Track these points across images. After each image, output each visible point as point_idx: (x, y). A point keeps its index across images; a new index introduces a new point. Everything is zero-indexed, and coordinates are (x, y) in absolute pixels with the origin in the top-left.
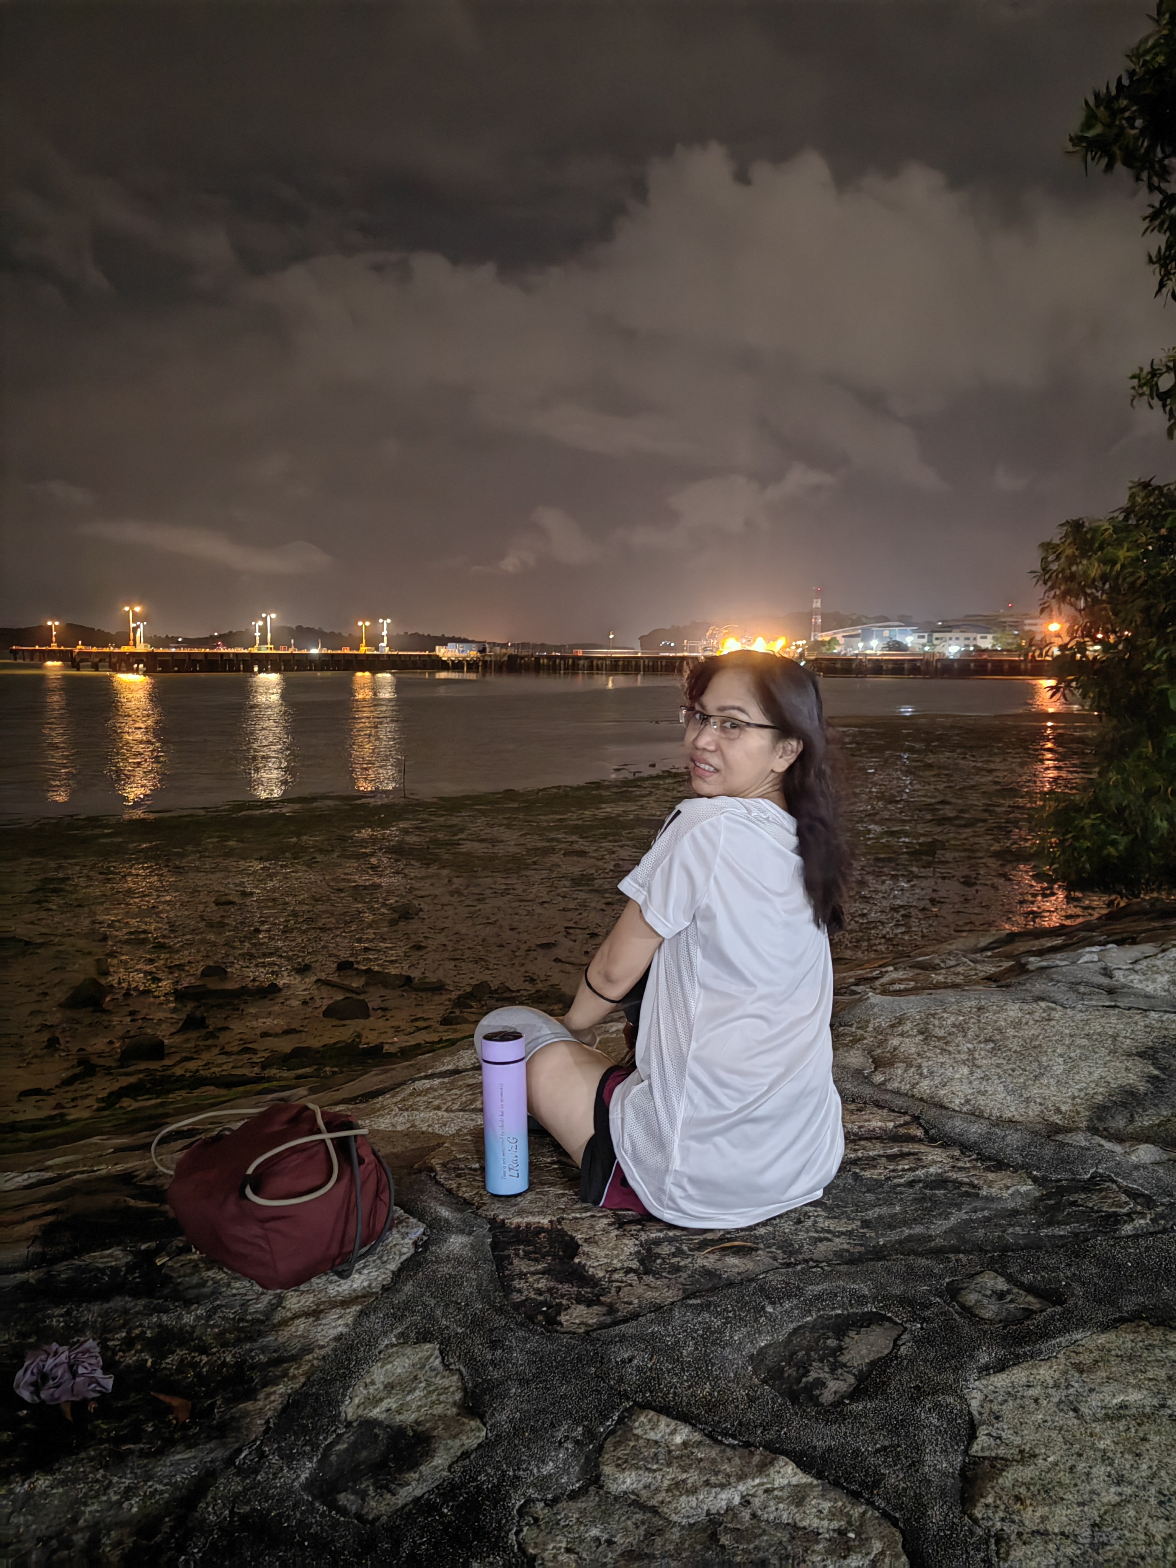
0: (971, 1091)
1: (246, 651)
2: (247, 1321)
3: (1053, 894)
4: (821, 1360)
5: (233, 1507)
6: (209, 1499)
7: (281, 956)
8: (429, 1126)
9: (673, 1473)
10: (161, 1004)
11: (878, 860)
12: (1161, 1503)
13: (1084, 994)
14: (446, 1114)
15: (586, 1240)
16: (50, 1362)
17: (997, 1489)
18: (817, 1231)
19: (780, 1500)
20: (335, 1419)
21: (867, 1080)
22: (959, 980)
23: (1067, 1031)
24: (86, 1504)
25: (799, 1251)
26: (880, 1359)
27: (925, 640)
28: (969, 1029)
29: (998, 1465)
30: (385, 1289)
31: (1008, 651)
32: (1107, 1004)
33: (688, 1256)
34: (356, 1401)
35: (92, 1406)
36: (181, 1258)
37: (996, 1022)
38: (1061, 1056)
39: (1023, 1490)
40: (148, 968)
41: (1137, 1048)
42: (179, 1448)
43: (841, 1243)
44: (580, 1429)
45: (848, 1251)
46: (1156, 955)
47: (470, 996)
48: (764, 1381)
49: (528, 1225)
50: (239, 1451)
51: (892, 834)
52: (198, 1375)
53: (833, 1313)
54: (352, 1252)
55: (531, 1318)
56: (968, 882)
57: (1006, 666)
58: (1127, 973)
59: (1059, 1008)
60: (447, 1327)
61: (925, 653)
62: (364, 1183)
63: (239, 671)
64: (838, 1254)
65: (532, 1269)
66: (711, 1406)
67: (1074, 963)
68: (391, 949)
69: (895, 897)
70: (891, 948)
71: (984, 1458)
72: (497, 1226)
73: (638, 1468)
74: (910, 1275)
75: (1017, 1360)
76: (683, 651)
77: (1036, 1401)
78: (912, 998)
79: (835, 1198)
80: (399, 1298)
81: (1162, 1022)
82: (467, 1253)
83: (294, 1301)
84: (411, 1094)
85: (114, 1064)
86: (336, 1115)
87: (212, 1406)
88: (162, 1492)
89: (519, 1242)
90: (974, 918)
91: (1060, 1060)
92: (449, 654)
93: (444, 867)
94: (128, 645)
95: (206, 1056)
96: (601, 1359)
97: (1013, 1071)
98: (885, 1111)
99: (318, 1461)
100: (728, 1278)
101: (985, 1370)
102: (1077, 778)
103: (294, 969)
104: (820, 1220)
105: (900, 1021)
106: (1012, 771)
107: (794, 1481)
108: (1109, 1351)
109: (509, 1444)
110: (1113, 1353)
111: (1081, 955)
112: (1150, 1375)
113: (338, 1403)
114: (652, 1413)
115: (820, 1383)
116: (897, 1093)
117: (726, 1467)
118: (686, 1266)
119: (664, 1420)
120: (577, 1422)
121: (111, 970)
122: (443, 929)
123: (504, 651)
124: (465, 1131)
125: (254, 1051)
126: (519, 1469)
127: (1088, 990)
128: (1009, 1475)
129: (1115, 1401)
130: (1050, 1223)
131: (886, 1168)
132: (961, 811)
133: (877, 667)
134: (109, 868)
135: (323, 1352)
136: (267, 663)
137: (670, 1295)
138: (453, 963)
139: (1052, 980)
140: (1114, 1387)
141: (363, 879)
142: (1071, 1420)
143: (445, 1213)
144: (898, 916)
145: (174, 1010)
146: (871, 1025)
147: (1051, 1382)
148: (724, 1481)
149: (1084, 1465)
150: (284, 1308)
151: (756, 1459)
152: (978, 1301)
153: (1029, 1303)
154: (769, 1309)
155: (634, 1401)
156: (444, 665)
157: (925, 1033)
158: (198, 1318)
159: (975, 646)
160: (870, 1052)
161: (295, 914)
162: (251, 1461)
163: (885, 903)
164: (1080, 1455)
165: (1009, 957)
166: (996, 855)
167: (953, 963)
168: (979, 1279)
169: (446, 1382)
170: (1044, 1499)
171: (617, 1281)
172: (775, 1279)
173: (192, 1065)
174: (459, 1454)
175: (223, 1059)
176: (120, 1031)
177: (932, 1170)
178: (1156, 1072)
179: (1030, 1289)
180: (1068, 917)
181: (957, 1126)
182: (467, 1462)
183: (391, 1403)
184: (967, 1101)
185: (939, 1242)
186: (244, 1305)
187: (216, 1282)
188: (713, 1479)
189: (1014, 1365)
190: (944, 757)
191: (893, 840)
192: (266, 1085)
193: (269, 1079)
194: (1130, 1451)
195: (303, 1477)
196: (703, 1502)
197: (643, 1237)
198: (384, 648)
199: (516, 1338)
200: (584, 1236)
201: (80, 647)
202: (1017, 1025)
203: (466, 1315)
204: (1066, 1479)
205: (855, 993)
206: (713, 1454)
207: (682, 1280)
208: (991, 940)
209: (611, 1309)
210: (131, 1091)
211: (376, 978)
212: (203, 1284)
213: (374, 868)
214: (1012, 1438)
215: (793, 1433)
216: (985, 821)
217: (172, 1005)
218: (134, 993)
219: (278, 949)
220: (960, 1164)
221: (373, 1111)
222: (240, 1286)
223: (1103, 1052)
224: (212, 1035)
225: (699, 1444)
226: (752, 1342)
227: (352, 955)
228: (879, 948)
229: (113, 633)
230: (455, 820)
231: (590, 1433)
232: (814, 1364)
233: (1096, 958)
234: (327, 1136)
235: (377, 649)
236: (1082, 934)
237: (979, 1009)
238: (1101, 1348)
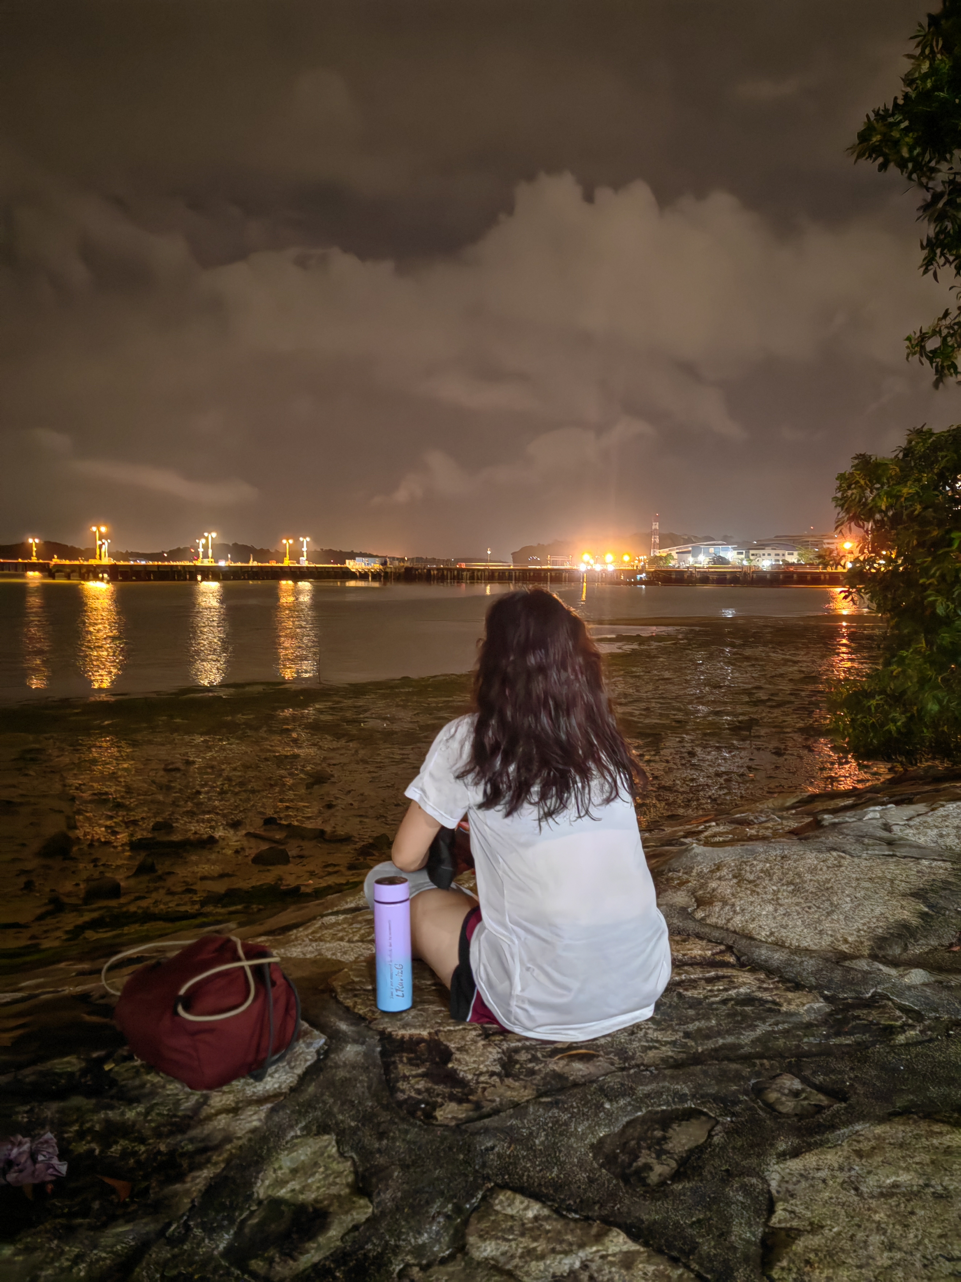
0: (774, 925)
1: (191, 564)
2: (178, 1117)
3: (847, 762)
4: (649, 1148)
5: (163, 1271)
6: (144, 1264)
7: (217, 814)
8: (333, 954)
9: (526, 1242)
10: (118, 853)
11: (705, 735)
12: (925, 1266)
13: (868, 845)
14: (347, 944)
15: (458, 1049)
16: (15, 1151)
17: (791, 1255)
18: (647, 1041)
19: (612, 1264)
20: (249, 1198)
21: (690, 916)
22: (768, 833)
23: (854, 876)
24: (42, 1269)
25: (633, 1058)
26: (697, 1147)
27: (743, 556)
28: (774, 873)
29: (792, 1234)
30: (292, 1090)
31: (810, 564)
32: (887, 853)
33: (542, 1062)
34: (267, 1183)
35: (50, 1187)
36: (125, 1064)
37: (796, 868)
38: (848, 896)
39: (812, 1256)
40: (108, 823)
41: (910, 889)
42: (121, 1221)
43: (667, 1051)
44: (450, 1206)
45: (672, 1057)
46: (927, 813)
47: (371, 846)
48: (602, 1166)
49: (411, 1036)
50: (169, 1225)
51: (717, 713)
52: (138, 1162)
53: (659, 1109)
54: (265, 1059)
55: (412, 1114)
56: (778, 753)
57: (809, 578)
58: (903, 828)
59: (848, 856)
60: (342, 1122)
61: (743, 567)
62: (276, 1001)
63: (185, 579)
64: (664, 1060)
65: (414, 1073)
66: (558, 1186)
67: (860, 820)
68: (307, 807)
69: (719, 765)
70: (716, 806)
71: (781, 1229)
72: (385, 1037)
73: (497, 1238)
74: (723, 1077)
75: (809, 1148)
76: (547, 564)
77: (824, 1181)
78: (729, 848)
79: (663, 1014)
80: (303, 1098)
81: (931, 868)
82: (360, 1059)
83: (218, 1100)
84: (320, 928)
85: (80, 902)
86: (256, 946)
87: (147, 1189)
88: (104, 1259)
89: (403, 1050)
90: (783, 782)
91: (848, 899)
92: (357, 567)
93: (351, 741)
94: (95, 558)
95: (154, 895)
96: (468, 1148)
97: (810, 908)
98: (705, 942)
99: (235, 1233)
100: (574, 1080)
101: (783, 1156)
102: (866, 668)
103: (227, 825)
104: (650, 1031)
105: (718, 868)
106: (813, 662)
107: (625, 1248)
108: (884, 1139)
109: (391, 1218)
110: (887, 1141)
111: (866, 813)
112: (917, 1159)
113: (251, 1185)
114: (509, 1193)
115: (648, 1167)
116: (716, 927)
117: (569, 1237)
118: (540, 1070)
119: (519, 1198)
120: (448, 1200)
121: (78, 824)
122: (349, 792)
123: (402, 564)
124: (362, 958)
125: (195, 892)
126: (399, 1240)
127: (871, 842)
128: (801, 1243)
129: (888, 1181)
130: (838, 1034)
131: (704, 989)
132: (772, 695)
133: (705, 578)
134: (78, 740)
135: (240, 1142)
136: (209, 574)
137: (526, 1094)
138: (359, 819)
139: (842, 834)
140: (888, 1169)
141: (288, 751)
142: (852, 1196)
143: (343, 1026)
144: (722, 781)
145: (130, 858)
146: (695, 871)
147: (836, 1165)
148: (567, 1248)
149: (862, 1234)
150: (209, 1106)
151: (594, 1231)
152: (778, 1099)
153: (820, 1100)
154: (607, 1106)
155: (495, 1183)
156: (352, 576)
157: (738, 876)
158: (138, 1114)
159: (783, 561)
160: (693, 892)
161: (229, 779)
162: (179, 1233)
163: (712, 770)
164: (859, 1226)
165: (809, 814)
166: (801, 730)
167: (763, 819)
168: (778, 1080)
169: (340, 1167)
170: (829, 1263)
171: (483, 1082)
172: (613, 1081)
173: (144, 903)
174: (350, 1226)
175: (169, 898)
176: (85, 875)
177: (742, 990)
178: (926, 909)
179: (820, 1089)
180: (859, 781)
181: (763, 953)
182: (356, 1234)
183: (295, 1185)
184: (772, 934)
185: (747, 1050)
186: (177, 1103)
187: (153, 1085)
188: (558, 1248)
189: (806, 1151)
190: (758, 651)
191: (717, 719)
192: (205, 920)
193: (205, 915)
194: (900, 1222)
195: (222, 1247)
196: (549, 1266)
197: (505, 1046)
198: (304, 562)
199: (399, 1130)
200: (457, 1045)
201: (56, 561)
202: (813, 870)
203: (358, 1111)
204: (848, 1245)
205: (683, 844)
206: (559, 1227)
207: (535, 1082)
208: (795, 800)
209: (478, 1106)
210: (94, 925)
211: (295, 832)
212: (143, 1086)
213: (295, 741)
214: (804, 1212)
215: (625, 1209)
216: (792, 702)
217: (128, 854)
218: (96, 844)
219: (216, 807)
220: (765, 986)
221: (288, 942)
222: (174, 1088)
223: (883, 893)
224: (161, 878)
225: (547, 1218)
226: (593, 1134)
227: (276, 812)
228: (705, 806)
229: (82, 548)
230: (360, 703)
231: (458, 1209)
232: (643, 1151)
233: (878, 815)
234: (246, 964)
235: (298, 563)
236: (869, 795)
237: (783, 858)
238: (878, 1138)
